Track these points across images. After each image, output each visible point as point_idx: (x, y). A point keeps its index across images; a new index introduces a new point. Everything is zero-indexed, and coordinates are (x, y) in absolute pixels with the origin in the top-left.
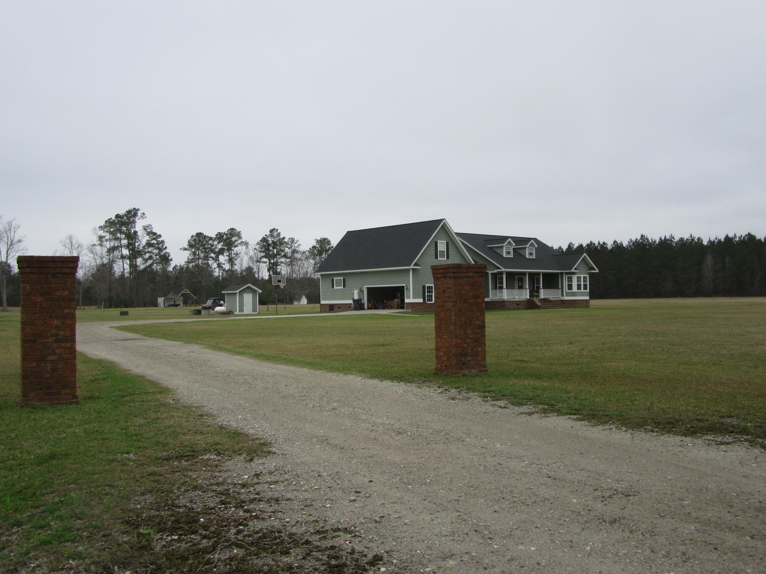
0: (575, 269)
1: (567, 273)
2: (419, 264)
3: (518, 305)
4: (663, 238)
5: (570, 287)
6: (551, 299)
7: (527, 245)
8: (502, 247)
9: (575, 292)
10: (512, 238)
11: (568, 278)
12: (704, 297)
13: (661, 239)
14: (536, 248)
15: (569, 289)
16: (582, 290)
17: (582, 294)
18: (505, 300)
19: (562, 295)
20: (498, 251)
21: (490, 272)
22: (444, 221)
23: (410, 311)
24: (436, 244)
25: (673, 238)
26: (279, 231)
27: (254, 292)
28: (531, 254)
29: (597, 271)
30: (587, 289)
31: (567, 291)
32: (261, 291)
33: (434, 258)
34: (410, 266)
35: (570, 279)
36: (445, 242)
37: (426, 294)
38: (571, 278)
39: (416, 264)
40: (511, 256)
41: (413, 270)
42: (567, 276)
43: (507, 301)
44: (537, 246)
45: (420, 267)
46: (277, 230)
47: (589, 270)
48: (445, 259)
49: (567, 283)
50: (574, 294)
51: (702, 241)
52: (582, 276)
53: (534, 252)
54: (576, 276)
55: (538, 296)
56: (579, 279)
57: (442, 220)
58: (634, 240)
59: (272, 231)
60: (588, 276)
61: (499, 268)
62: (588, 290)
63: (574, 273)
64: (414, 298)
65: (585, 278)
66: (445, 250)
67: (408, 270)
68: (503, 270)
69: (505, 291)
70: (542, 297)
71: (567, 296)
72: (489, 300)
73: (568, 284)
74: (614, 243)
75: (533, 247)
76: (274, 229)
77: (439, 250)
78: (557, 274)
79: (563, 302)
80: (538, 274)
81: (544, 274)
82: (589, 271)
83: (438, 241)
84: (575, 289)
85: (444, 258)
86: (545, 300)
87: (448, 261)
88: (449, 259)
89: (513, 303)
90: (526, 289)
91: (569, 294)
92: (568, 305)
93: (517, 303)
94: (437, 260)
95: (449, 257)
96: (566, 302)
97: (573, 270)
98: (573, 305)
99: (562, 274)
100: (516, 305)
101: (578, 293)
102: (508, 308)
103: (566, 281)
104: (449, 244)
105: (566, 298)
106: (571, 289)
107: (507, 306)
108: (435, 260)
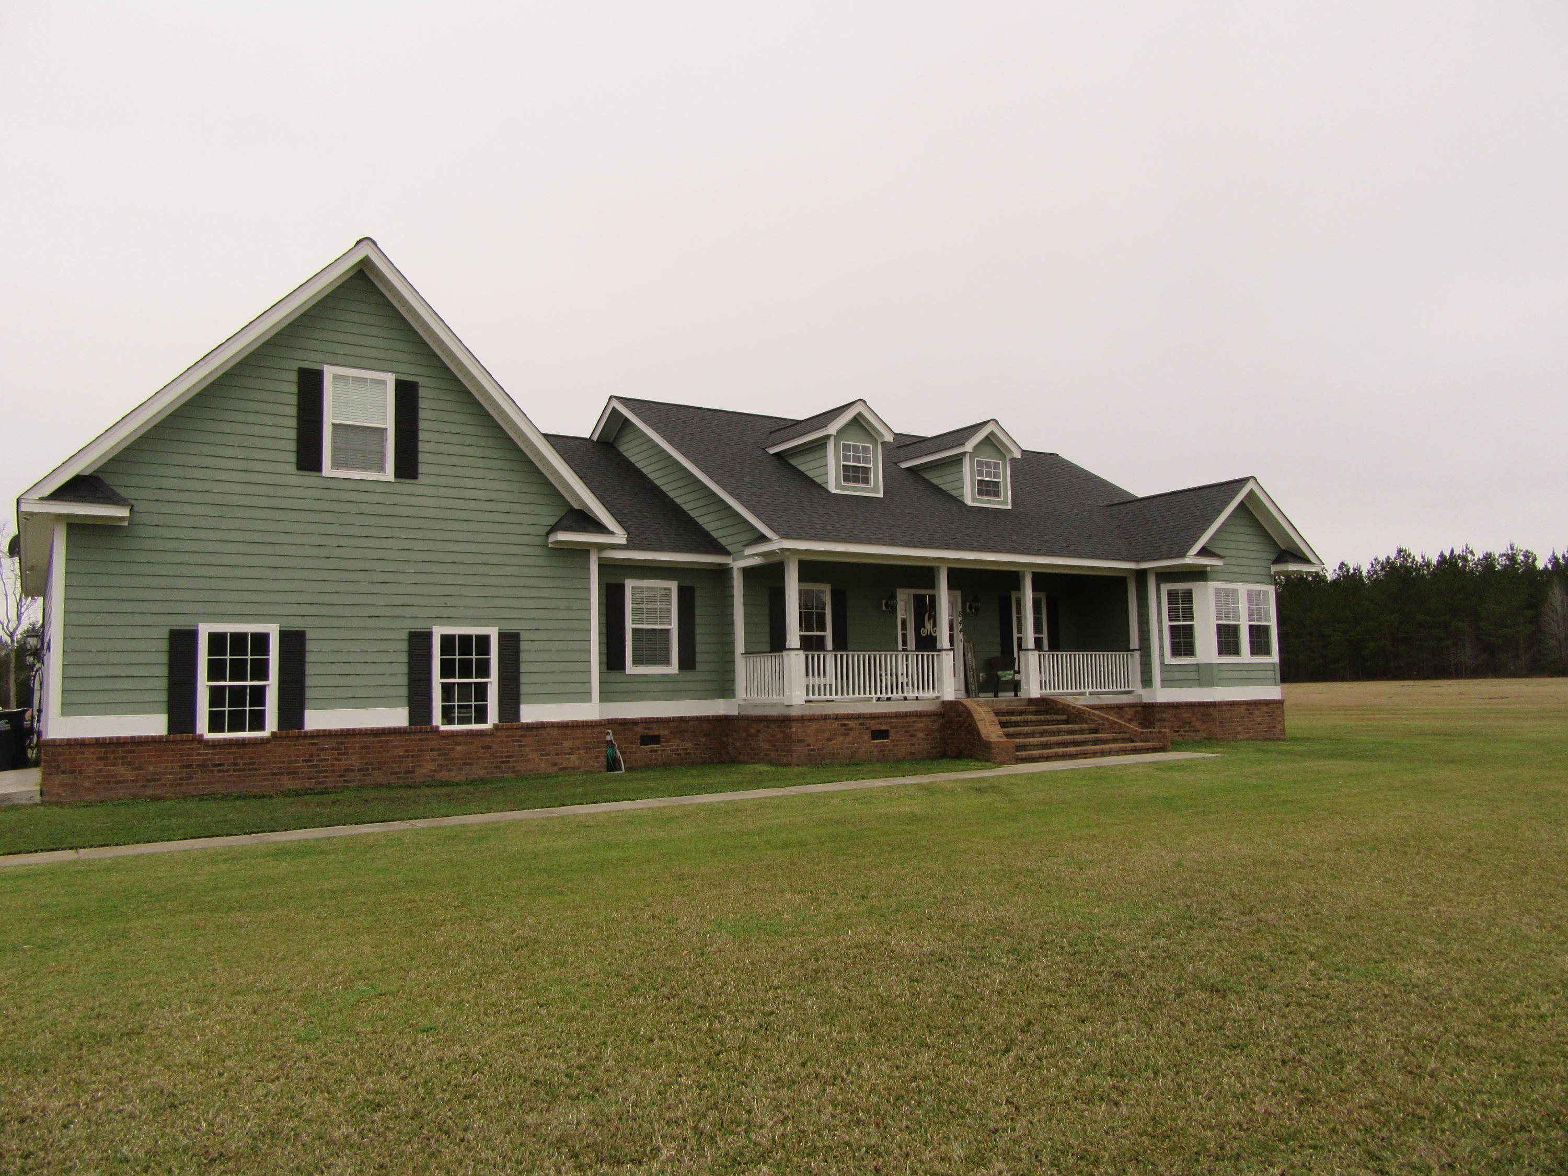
0: (1204, 552)
1: (1164, 576)
2: (129, 494)
3: (878, 734)
4: (1447, 554)
5: (1183, 642)
6: (1070, 700)
7: (965, 444)
8: (822, 443)
9: (1210, 666)
11: (1172, 596)
13: (1442, 555)
14: (1013, 460)
15: (1176, 652)
16: (1245, 655)
17: (1246, 676)
18: (794, 712)
19: (1147, 682)
20: (810, 468)
21: (737, 565)
25: (1472, 552)
28: (987, 488)
29: (1319, 569)
30: (1267, 651)
31: (1169, 660)
33: (292, 468)
35: (1182, 605)
36: (389, 378)
37: (204, 683)
38: (1188, 596)
39: (93, 494)
40: (875, 488)
42: (1165, 588)
43: (801, 719)
45: (127, 513)
47: (1277, 561)
48: (389, 474)
49: (1166, 623)
50: (1204, 675)
51: (1535, 559)
52: (1243, 589)
53: (1003, 486)
54: (1211, 586)
56: (1225, 603)
60: (1271, 590)
61: (763, 539)
62: (1274, 657)
63: (1199, 574)
64: (72, 707)
65: (1254, 598)
66: (390, 426)
68: (777, 544)
70: (1035, 693)
71: (1166, 683)
73: (1172, 628)
75: (1003, 457)
77: (329, 418)
78: (1116, 581)
79: (1150, 712)
80: (1014, 574)
81: (1042, 580)
82: (1274, 568)
83: (329, 372)
84: (1207, 649)
85: (381, 468)
86: (1045, 706)
87: (407, 486)
88: (422, 479)
89: (850, 729)
90: (927, 644)
91: (1177, 676)
92: (1175, 731)
93: (874, 724)
94: (309, 479)
95: (422, 469)
96: (1164, 716)
97: (1191, 558)
98: (1198, 731)
99: (1141, 576)
100: (866, 738)
101: (1225, 668)
102: (809, 755)
103: (1160, 614)
104: (422, 392)
105: (1162, 695)
106: (1189, 650)
107: (809, 745)
108: (294, 477)
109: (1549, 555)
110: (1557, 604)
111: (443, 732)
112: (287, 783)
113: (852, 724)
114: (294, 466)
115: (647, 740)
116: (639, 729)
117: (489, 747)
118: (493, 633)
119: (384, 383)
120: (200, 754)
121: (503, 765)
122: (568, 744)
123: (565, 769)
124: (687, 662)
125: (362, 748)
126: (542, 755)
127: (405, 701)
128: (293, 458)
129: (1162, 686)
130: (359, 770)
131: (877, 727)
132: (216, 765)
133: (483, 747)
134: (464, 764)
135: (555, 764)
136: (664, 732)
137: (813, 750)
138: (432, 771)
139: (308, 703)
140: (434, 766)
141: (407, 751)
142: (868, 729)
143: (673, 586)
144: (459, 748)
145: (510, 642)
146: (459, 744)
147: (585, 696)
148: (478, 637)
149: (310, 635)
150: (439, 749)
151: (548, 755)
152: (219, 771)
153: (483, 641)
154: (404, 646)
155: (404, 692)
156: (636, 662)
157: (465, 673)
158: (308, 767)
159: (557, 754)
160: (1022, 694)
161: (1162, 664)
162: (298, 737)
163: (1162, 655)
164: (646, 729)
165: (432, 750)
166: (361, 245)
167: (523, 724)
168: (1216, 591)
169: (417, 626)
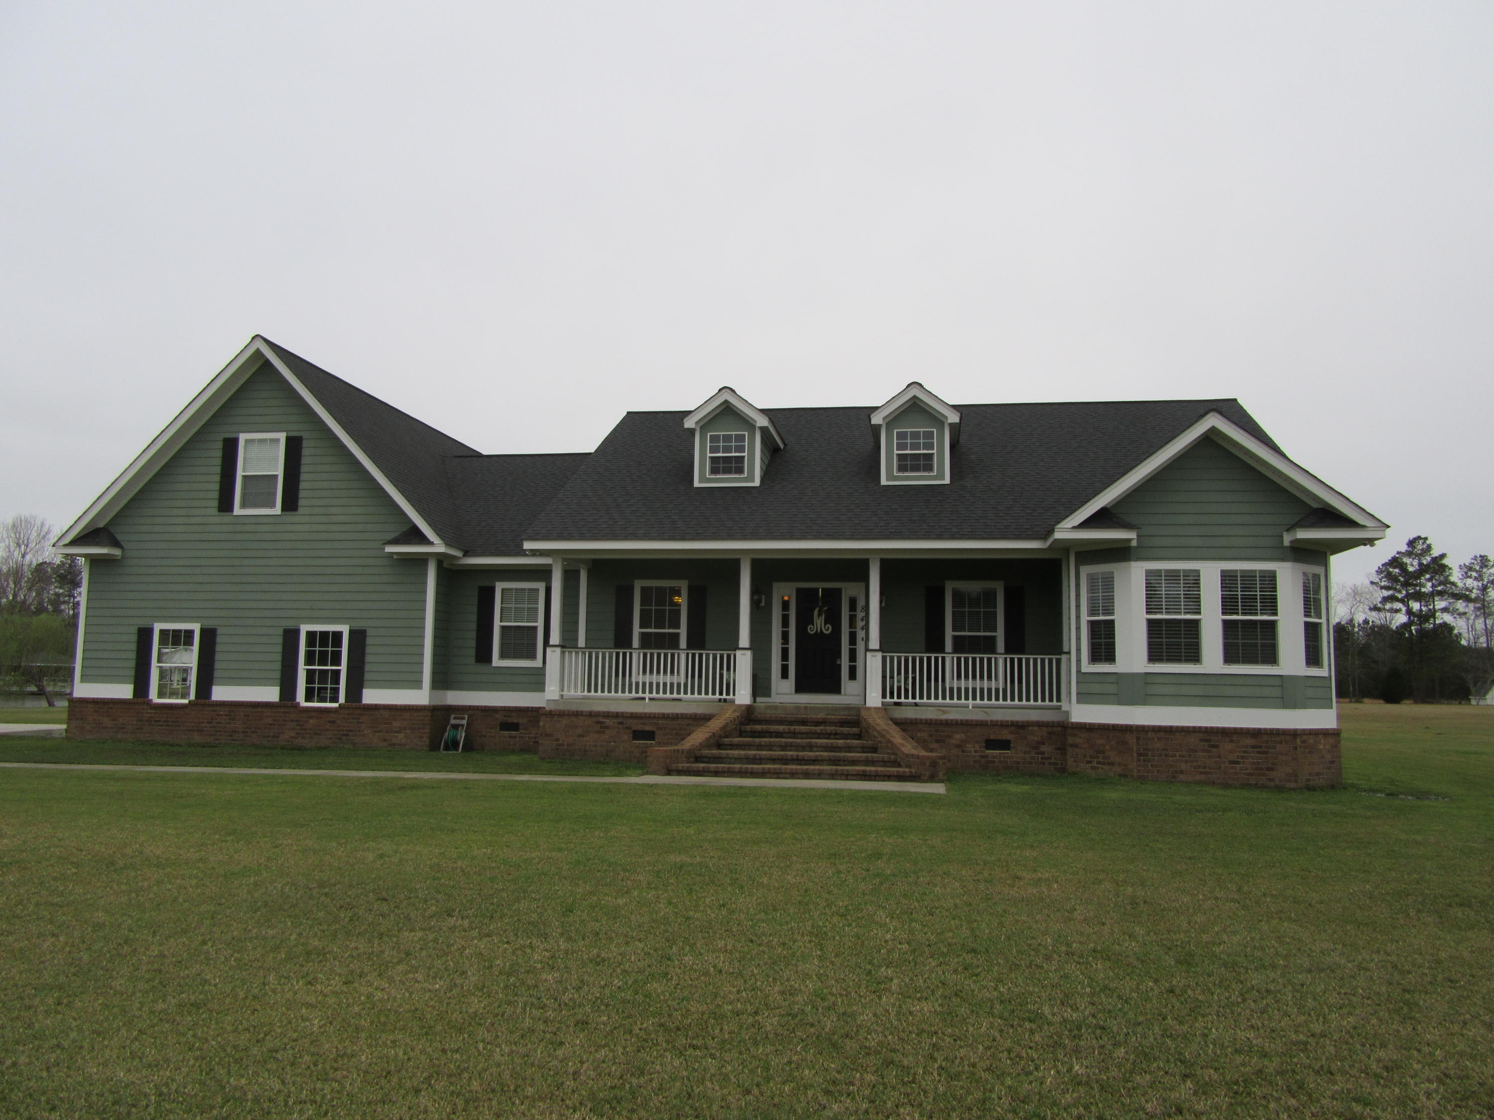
0: (1101, 519)
1: (1080, 556)
2: (122, 538)
5: (1104, 643)
9: (1133, 678)
11: (1092, 579)
15: (1094, 657)
16: (1215, 663)
17: (1210, 691)
19: (1055, 693)
24: (226, 447)
28: (916, 462)
30: (1270, 661)
31: (1087, 667)
33: (215, 511)
35: (1103, 593)
36: (282, 436)
37: (156, 664)
38: (1110, 580)
40: (749, 477)
41: (95, 562)
42: (1085, 570)
45: (113, 551)
47: (1291, 528)
48: (277, 510)
49: (1085, 618)
50: (1128, 689)
52: (1213, 569)
54: (1141, 567)
56: (1175, 588)
60: (1283, 569)
62: (1292, 668)
63: (1121, 552)
64: (85, 678)
65: (1246, 581)
66: (280, 472)
71: (1084, 697)
73: (1093, 625)
77: (240, 473)
79: (1063, 735)
82: (1290, 537)
83: (243, 437)
84: (1133, 654)
85: (273, 505)
87: (291, 517)
88: (301, 510)
89: (607, 727)
91: (1096, 688)
92: (1088, 762)
93: (636, 724)
94: (225, 518)
95: (301, 502)
96: (1078, 740)
98: (1112, 764)
100: (626, 737)
101: (1160, 679)
102: (557, 749)
103: (1078, 606)
104: (305, 444)
105: (1077, 713)
106: (1110, 657)
107: (557, 740)
108: (216, 517)
111: (303, 708)
112: (197, 738)
113: (608, 722)
114: (216, 510)
115: (506, 726)
116: (499, 716)
117: (334, 722)
118: (345, 629)
119: (278, 440)
120: (147, 713)
121: (344, 738)
122: (396, 724)
123: (394, 745)
125: (245, 716)
126: (375, 732)
127: (278, 682)
128: (215, 503)
129: (1078, 702)
130: (242, 732)
131: (640, 728)
132: (156, 721)
133: (329, 722)
134: (315, 734)
135: (385, 740)
136: (522, 721)
137: (562, 745)
138: (292, 737)
139: (215, 681)
140: (293, 734)
141: (274, 720)
142: (628, 728)
144: (311, 721)
145: (358, 637)
146: (311, 718)
147: (417, 684)
148: (334, 633)
149: (219, 631)
150: (297, 721)
151: (380, 732)
152: (158, 725)
153: (338, 636)
154: (280, 640)
155: (278, 675)
156: (503, 656)
157: (323, 662)
158: (210, 727)
159: (387, 732)
161: (1079, 671)
162: (204, 705)
163: (1079, 661)
164: (505, 716)
165: (292, 721)
166: (255, 340)
167: (364, 705)
168: (1149, 573)
169: (290, 624)
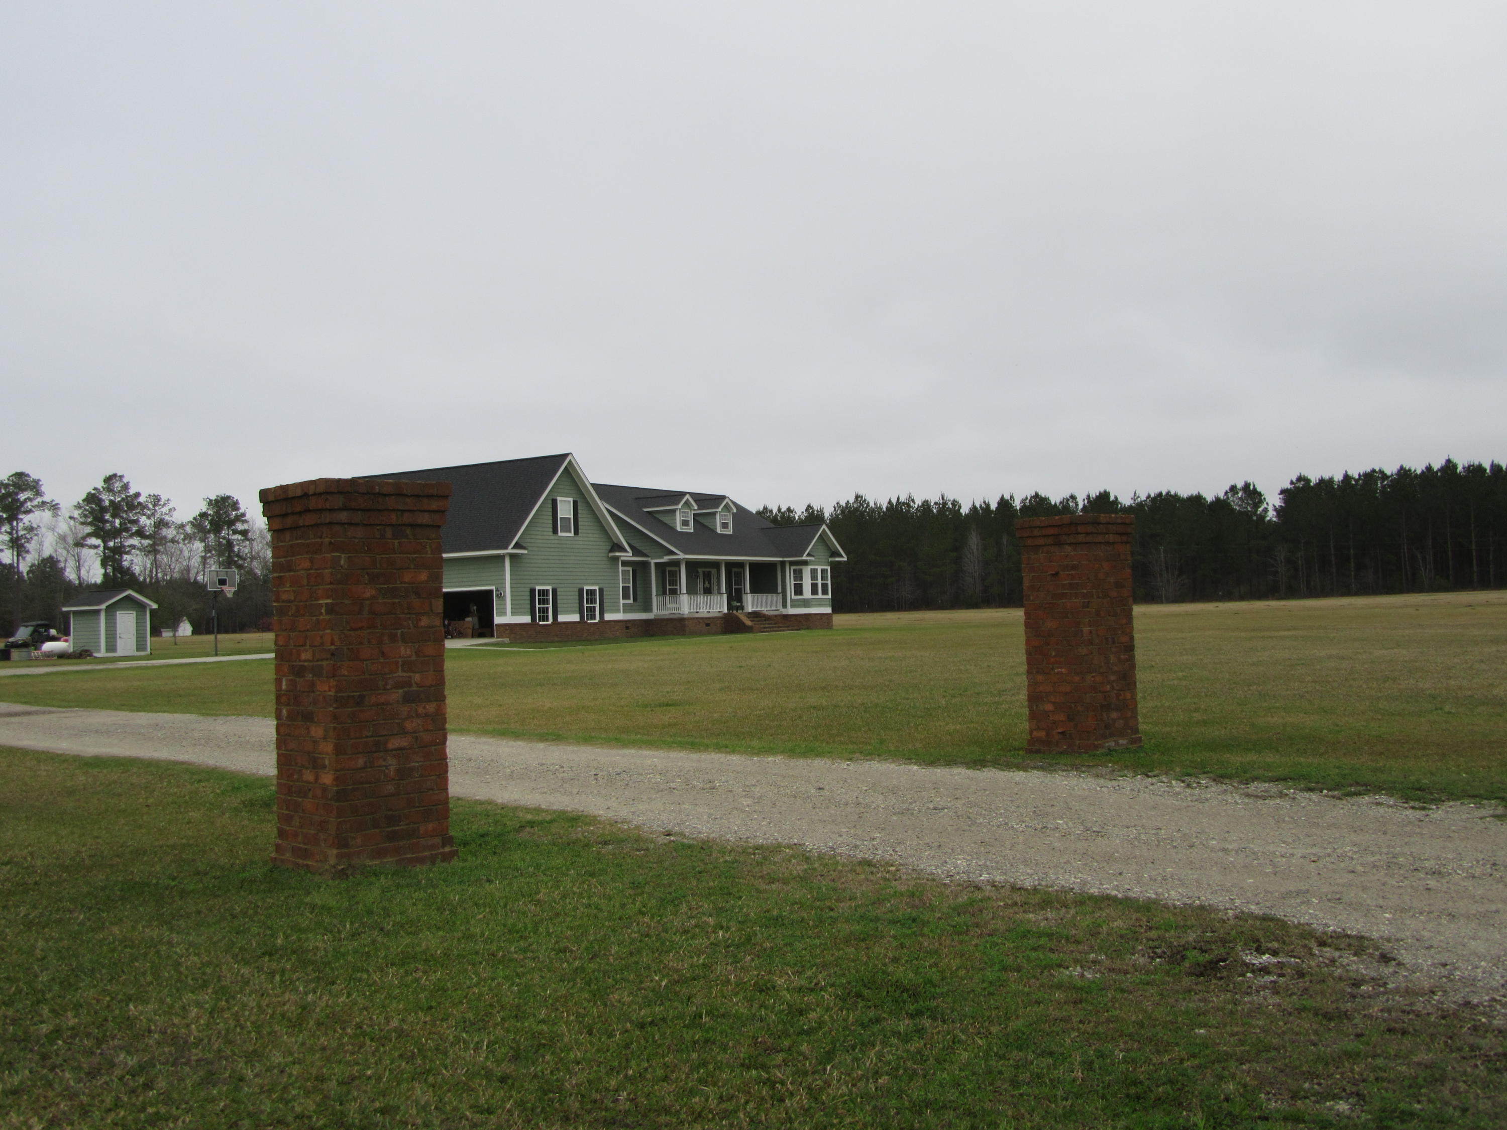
0: (809, 555)
1: (792, 563)
2: (524, 545)
3: (708, 625)
4: (894, 501)
5: (799, 590)
6: (765, 612)
7: (718, 508)
8: (674, 511)
9: (808, 600)
10: (691, 494)
11: (795, 571)
12: (967, 608)
13: (890, 502)
14: (733, 514)
15: (796, 594)
16: (820, 596)
17: (820, 603)
18: (686, 616)
19: (785, 605)
20: (666, 519)
21: (653, 561)
22: (570, 457)
23: (507, 640)
24: (554, 502)
25: (913, 501)
26: (125, 480)
27: (140, 607)
28: (725, 525)
29: (845, 559)
30: (827, 593)
31: (794, 597)
32: (155, 606)
33: (551, 533)
34: (506, 548)
35: (798, 575)
36: (571, 500)
37: (537, 606)
38: (801, 571)
39: (517, 546)
40: (691, 529)
41: (513, 557)
42: (792, 568)
43: (688, 619)
44: (735, 511)
45: (525, 552)
46: (121, 477)
47: (832, 556)
48: (572, 534)
49: (793, 582)
50: (806, 603)
51: (960, 507)
52: (819, 568)
53: (730, 521)
54: (810, 567)
55: (742, 608)
56: (814, 572)
57: (566, 455)
58: (843, 503)
59: (109, 480)
60: (829, 568)
61: (672, 553)
62: (829, 596)
63: (805, 563)
64: (513, 613)
65: (823, 571)
66: (572, 517)
67: (501, 558)
68: (681, 556)
69: (684, 599)
70: (750, 610)
71: (792, 606)
72: (653, 617)
73: (795, 584)
74: (807, 510)
75: (729, 511)
76: (115, 475)
77: (559, 516)
78: (773, 565)
79: (786, 617)
80: (741, 565)
81: (754, 566)
82: (830, 559)
83: (559, 499)
84: (807, 593)
85: (570, 532)
86: (755, 615)
87: (577, 538)
88: (580, 535)
89: (700, 622)
90: (720, 593)
91: (796, 603)
92: (795, 625)
93: (707, 622)
94: (555, 539)
95: (579, 531)
96: (791, 619)
97: (804, 558)
98: (804, 625)
99: (783, 563)
100: (704, 626)
101: (815, 600)
103: (790, 579)
104: (579, 503)
105: (791, 611)
106: (801, 593)
107: (690, 628)
108: (553, 537)
109: (970, 505)
110: (974, 547)
111: (586, 623)
112: (556, 639)
113: (700, 620)
117: (598, 628)
118: (597, 588)
119: (570, 502)
120: (538, 629)
121: (602, 635)
124: (635, 599)
125: (570, 628)
127: (579, 612)
128: (552, 530)
129: (791, 608)
130: (570, 635)
132: (540, 632)
134: (593, 634)
135: (613, 635)
136: (630, 625)
137: (691, 630)
138: (586, 636)
139: (558, 613)
140: (586, 634)
141: (580, 629)
142: (704, 622)
143: (630, 569)
144: (591, 629)
145: (601, 590)
146: (591, 627)
147: (619, 611)
149: (557, 590)
150: (587, 629)
151: (611, 631)
152: (541, 634)
153: (595, 591)
154: (578, 593)
155: (578, 609)
157: (591, 603)
158: (560, 634)
159: (613, 631)
160: (745, 611)
161: (790, 599)
162: (557, 624)
163: (791, 595)
165: (585, 629)
167: (605, 620)
168: (811, 570)
169: (580, 586)
